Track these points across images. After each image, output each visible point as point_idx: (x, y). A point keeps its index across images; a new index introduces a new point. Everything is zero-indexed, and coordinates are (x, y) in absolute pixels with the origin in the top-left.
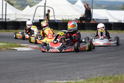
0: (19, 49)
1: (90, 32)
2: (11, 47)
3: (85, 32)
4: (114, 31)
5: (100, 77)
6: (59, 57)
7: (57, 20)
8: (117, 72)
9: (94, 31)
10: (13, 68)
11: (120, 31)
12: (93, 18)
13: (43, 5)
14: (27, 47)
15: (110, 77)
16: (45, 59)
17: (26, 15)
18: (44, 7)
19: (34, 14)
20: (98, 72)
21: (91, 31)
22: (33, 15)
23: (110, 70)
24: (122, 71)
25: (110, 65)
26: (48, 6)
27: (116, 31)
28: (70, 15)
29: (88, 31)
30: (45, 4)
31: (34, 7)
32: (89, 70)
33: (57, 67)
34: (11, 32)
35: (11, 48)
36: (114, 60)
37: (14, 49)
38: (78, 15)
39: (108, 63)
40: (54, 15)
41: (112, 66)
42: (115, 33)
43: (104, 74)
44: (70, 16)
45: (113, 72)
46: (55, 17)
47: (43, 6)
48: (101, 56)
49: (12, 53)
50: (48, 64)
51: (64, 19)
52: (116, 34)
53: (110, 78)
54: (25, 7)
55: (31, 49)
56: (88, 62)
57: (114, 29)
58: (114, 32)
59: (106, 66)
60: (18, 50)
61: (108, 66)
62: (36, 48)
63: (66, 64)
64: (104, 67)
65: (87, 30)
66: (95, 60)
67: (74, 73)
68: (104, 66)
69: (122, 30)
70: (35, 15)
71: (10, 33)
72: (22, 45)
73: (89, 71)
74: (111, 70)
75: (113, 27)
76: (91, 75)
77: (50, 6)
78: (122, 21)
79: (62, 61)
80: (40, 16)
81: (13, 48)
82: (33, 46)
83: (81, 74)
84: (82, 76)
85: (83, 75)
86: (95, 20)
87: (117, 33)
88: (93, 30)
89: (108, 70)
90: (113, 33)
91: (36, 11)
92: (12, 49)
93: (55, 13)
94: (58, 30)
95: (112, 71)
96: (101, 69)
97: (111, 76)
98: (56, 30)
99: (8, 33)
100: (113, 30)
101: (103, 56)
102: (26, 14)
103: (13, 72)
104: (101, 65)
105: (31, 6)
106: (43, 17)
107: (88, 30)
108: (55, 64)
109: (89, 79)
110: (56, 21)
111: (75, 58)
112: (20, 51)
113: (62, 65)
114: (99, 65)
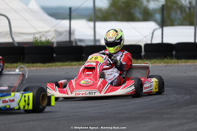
28: (47, 30)
46: (13, 36)
75: (143, 53)
110: (16, 45)
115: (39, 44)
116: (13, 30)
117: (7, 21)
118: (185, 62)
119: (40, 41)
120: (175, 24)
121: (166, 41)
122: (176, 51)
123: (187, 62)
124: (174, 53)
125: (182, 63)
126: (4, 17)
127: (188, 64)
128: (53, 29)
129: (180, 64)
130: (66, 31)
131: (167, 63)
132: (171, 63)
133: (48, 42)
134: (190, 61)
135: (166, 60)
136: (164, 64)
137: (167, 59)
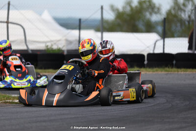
26: (15, 22)
46: (28, 44)
47: (4, 22)
75: (146, 62)
110: (30, 52)
115: (51, 52)
116: (28, 38)
117: (22, 30)
118: (184, 71)
119: (52, 49)
120: (175, 35)
121: (167, 51)
122: (176, 61)
123: (186, 71)
124: (174, 62)
125: (181, 71)
126: (19, 27)
127: (187, 73)
128: (64, 38)
129: (180, 73)
130: (76, 40)
131: (168, 71)
132: (172, 71)
133: (59, 50)
134: (189, 70)
135: (167, 69)
137: (169, 67)
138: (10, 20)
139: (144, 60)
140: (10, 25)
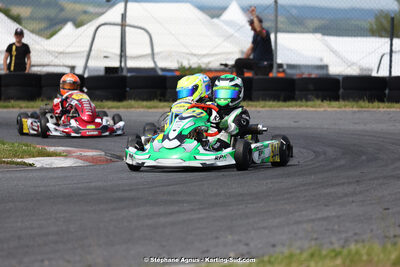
0: (39, 162)
1: (270, 107)
2: (15, 156)
3: (252, 106)
4: (346, 103)
5: (302, 251)
6: (170, 188)
7: (163, 70)
8: (355, 234)
9: (281, 103)
10: (19, 224)
11: (367, 104)
12: (279, 61)
13: (118, 20)
14: (67, 155)
15: (334, 250)
16: (126, 194)
17: (61, 53)
18: (119, 28)
19: (87, 49)
20: (296, 234)
21: (271, 103)
22: (86, 54)
23: (333, 230)
24: (372, 231)
25: (334, 214)
26: (132, 24)
27: (354, 103)
28: (205, 52)
29: (262, 103)
30: (124, 16)
31: (89, 29)
32: (264, 228)
33: (162, 220)
34: (13, 107)
35: (15, 160)
36: (346, 195)
37: (25, 164)
38: (229, 53)
39: (326, 206)
40: (153, 54)
41: (338, 217)
42: (347, 109)
43: (313, 243)
44: (204, 56)
45: (344, 235)
47: (117, 24)
48: (304, 185)
49: (18, 175)
50: (134, 211)
51: (186, 64)
52: (354, 112)
53: (333, 254)
54: (58, 27)
55: (80, 163)
56: (261, 205)
57: (346, 98)
58: (345, 106)
59: (319, 216)
60: (38, 165)
61: (325, 214)
62: (94, 160)
63: (193, 210)
64: (313, 221)
65: (258, 100)
66: (286, 196)
67: (217, 238)
68: (313, 217)
69: (371, 100)
70: (93, 53)
71: (11, 110)
72: (52, 149)
73: (266, 232)
74: (336, 227)
75: (341, 91)
76: (274, 246)
77: (140, 25)
78: (371, 70)
79: (178, 202)
80: (106, 57)
81: (19, 160)
82: (84, 154)
83: (240, 241)
84: (243, 249)
85: (247, 245)
86: (285, 67)
87: (355, 109)
88: (279, 100)
89: (327, 230)
90: (343, 109)
91: (96, 39)
92: (18, 164)
93: (155, 47)
94: (165, 101)
95: (339, 232)
96: (305, 226)
97: (337, 246)
98: (160, 100)
99: (5, 110)
100: (344, 99)
101: (310, 184)
102: (61, 50)
103: (19, 238)
104: (304, 213)
105: (78, 25)
106: (118, 58)
107: (264, 99)
108: (156, 209)
109: (266, 258)
111: (221, 191)
112: (42, 169)
113: (179, 212)
114: (297, 214)
116: (156, 51)
122: (390, 90)
129: (381, 109)
136: (357, 109)
138: (129, 21)
139: (339, 89)
140: (127, 29)
